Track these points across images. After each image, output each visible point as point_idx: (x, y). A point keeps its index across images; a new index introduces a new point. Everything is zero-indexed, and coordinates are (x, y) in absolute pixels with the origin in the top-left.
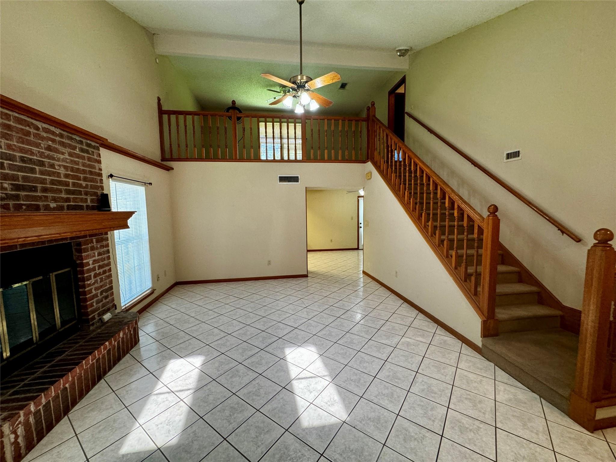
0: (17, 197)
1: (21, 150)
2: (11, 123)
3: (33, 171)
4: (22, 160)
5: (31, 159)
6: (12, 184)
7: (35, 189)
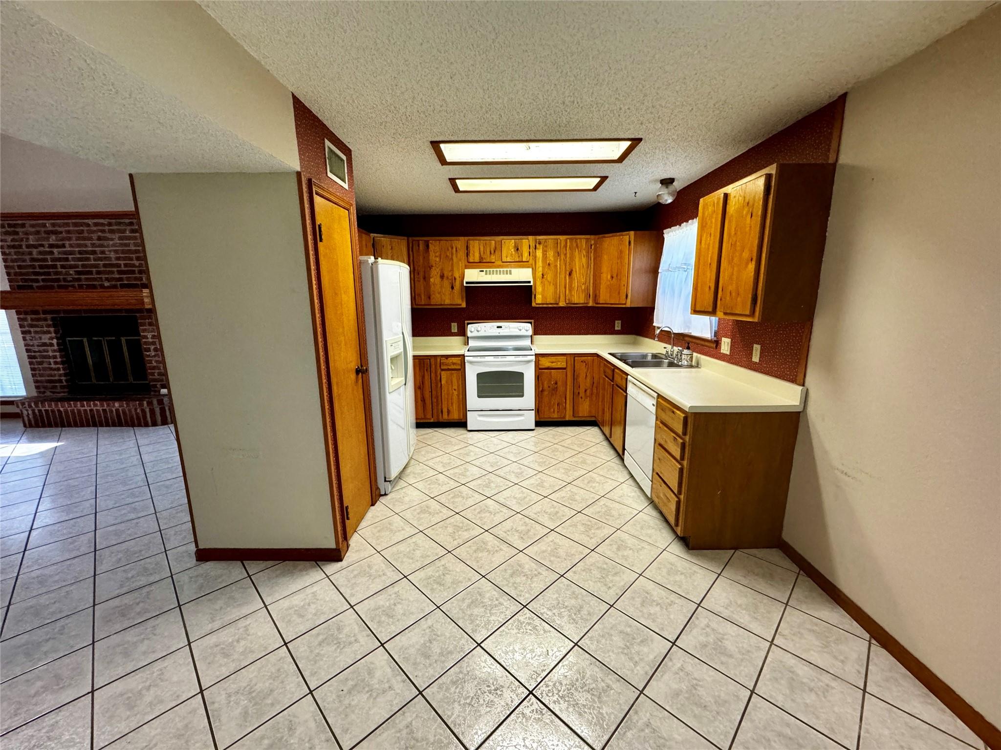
0: (79, 280)
1: (79, 246)
2: (71, 228)
3: (88, 259)
4: (80, 253)
5: (85, 251)
6: (75, 271)
7: (91, 273)
